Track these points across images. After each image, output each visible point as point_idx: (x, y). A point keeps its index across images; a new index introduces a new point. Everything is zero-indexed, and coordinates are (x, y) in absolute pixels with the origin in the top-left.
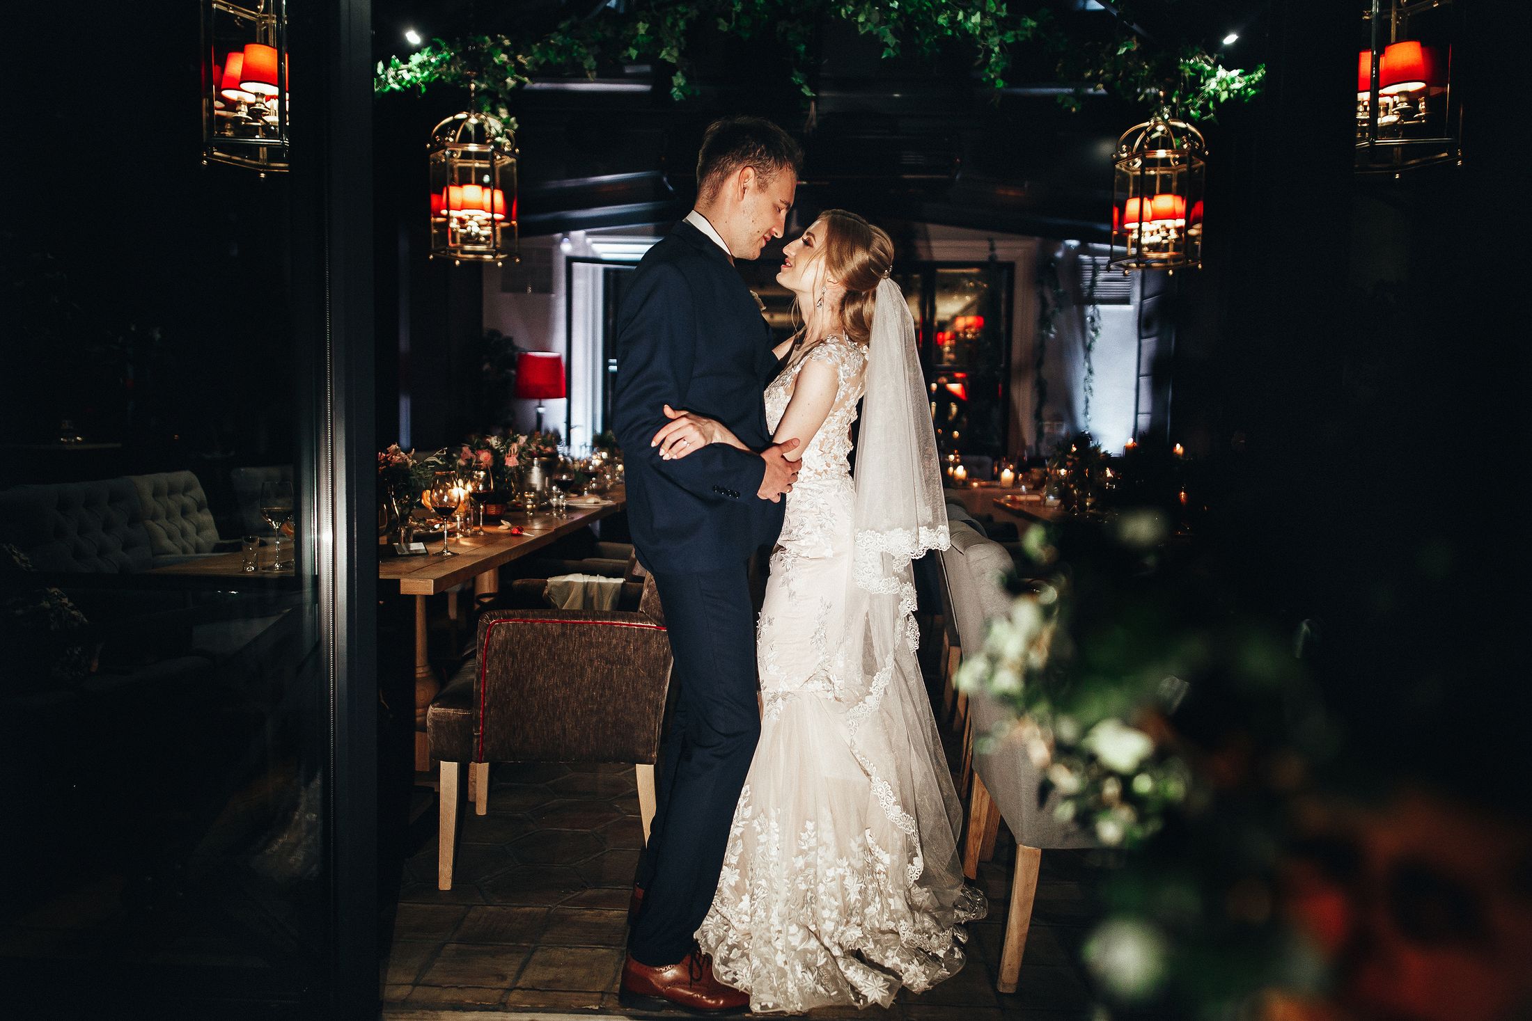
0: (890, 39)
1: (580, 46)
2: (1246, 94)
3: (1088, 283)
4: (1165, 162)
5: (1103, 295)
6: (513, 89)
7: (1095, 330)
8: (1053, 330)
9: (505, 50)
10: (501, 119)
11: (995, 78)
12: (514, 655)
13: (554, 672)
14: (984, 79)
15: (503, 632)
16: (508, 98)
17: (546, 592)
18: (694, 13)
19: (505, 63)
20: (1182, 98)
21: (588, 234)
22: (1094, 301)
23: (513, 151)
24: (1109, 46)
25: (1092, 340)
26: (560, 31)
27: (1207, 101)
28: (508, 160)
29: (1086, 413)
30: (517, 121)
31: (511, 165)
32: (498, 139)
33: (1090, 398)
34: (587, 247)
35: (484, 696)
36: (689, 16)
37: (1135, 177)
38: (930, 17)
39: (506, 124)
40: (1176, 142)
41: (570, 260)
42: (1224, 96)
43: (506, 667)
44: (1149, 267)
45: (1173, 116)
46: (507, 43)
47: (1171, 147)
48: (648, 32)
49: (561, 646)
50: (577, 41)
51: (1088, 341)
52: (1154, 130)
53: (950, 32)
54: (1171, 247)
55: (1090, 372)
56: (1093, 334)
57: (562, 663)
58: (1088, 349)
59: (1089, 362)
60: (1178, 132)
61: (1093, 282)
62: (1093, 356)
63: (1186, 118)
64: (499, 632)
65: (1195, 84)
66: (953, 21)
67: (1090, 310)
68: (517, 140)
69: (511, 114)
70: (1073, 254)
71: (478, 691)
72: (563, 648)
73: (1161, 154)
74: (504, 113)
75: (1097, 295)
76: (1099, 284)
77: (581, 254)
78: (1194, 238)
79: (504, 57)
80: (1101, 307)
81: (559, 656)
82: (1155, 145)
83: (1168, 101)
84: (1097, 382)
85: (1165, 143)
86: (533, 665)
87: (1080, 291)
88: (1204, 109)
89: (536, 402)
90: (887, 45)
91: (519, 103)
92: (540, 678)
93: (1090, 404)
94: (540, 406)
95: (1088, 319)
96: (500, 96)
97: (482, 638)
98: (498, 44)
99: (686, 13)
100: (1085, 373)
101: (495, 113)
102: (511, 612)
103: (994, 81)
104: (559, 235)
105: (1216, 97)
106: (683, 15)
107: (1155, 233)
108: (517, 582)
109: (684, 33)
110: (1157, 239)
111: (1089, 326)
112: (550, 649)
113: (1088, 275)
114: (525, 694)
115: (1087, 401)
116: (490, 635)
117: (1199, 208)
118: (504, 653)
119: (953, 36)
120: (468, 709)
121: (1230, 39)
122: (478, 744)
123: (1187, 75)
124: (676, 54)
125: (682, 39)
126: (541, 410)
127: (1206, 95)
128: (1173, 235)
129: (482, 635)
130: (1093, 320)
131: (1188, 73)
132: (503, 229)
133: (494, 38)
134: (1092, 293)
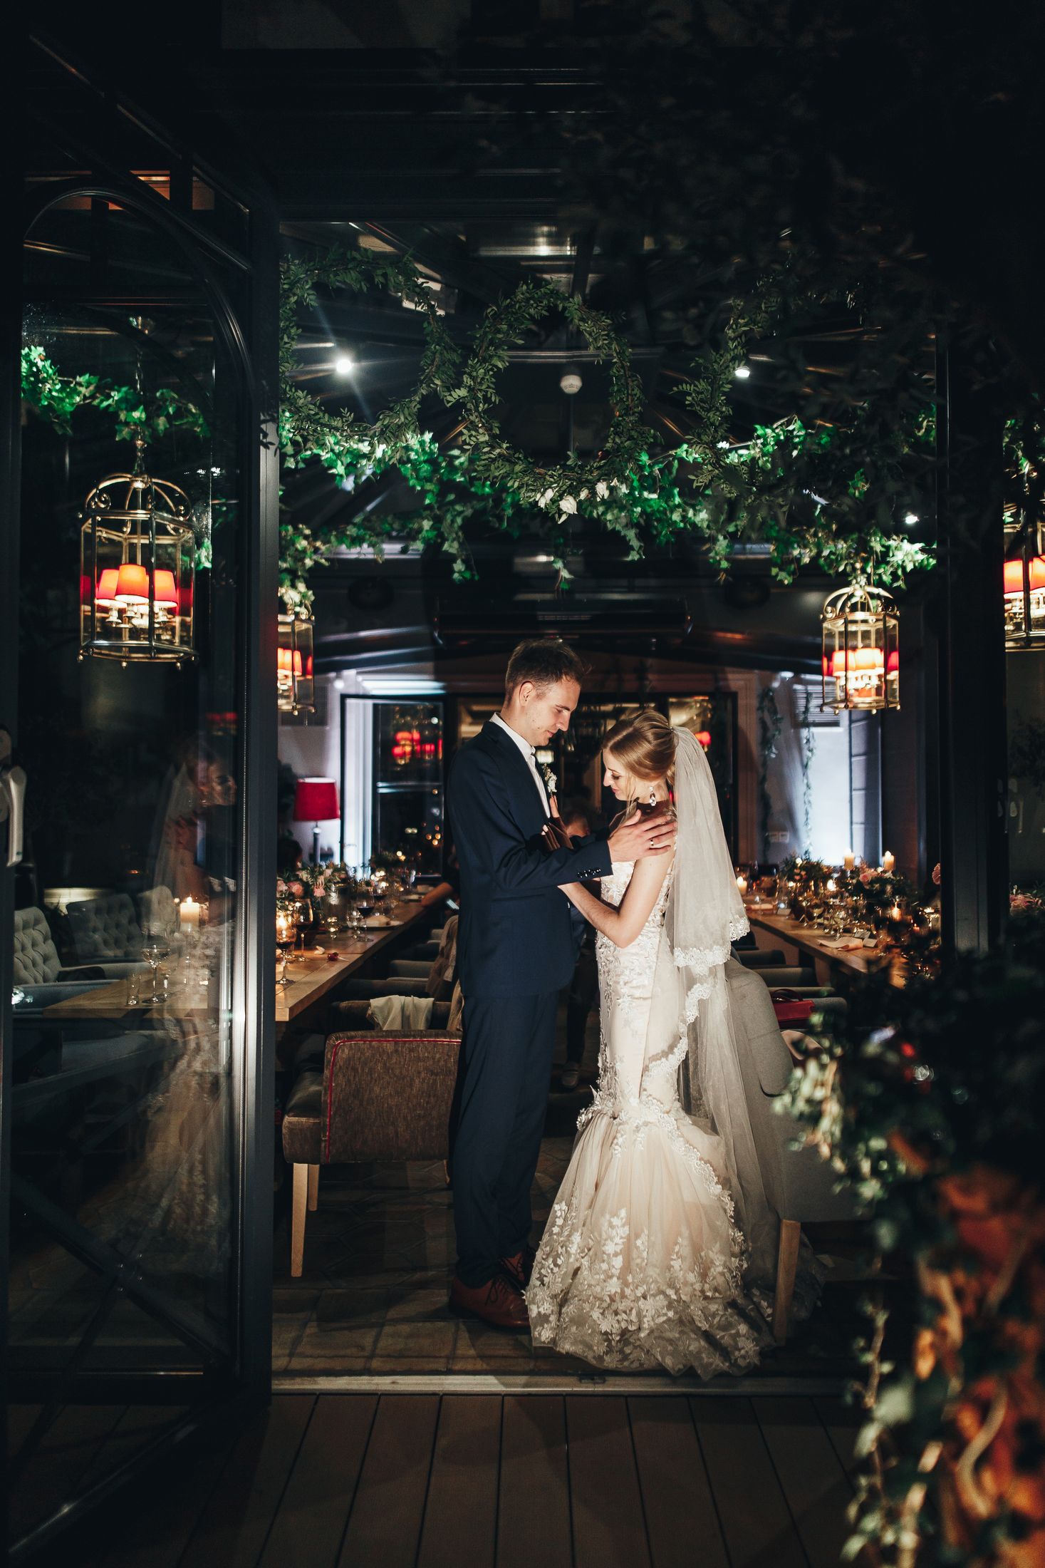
0: (635, 543)
1: (370, 536)
2: (928, 564)
3: (803, 709)
4: (865, 621)
5: (818, 720)
6: (310, 569)
7: (811, 750)
8: (774, 750)
9: (306, 537)
10: (300, 592)
11: (720, 559)
12: (355, 1070)
13: (388, 1083)
14: (711, 560)
15: (346, 1051)
16: (306, 575)
17: (370, 1012)
18: (469, 512)
19: (305, 548)
20: (876, 567)
21: (358, 673)
22: (807, 725)
23: (309, 619)
24: (812, 530)
25: (809, 759)
26: (355, 525)
27: (897, 569)
28: (304, 626)
29: (806, 824)
30: (314, 594)
31: (307, 630)
32: (297, 609)
33: (809, 809)
34: (357, 684)
35: (331, 1105)
36: (466, 514)
37: (840, 633)
38: (666, 514)
39: (304, 596)
40: (873, 603)
41: (344, 697)
42: (910, 567)
43: (349, 1080)
44: (855, 707)
45: (869, 583)
46: (307, 532)
47: (869, 610)
48: (432, 528)
49: (394, 1061)
50: (369, 532)
51: (805, 760)
52: (852, 596)
53: (682, 525)
54: (873, 691)
55: (808, 786)
56: (809, 754)
57: (395, 1075)
58: (805, 767)
59: (807, 778)
60: (872, 596)
61: (807, 708)
62: (810, 772)
63: (880, 584)
64: (343, 1050)
65: (883, 558)
66: (684, 518)
67: (805, 733)
68: (315, 608)
69: (308, 588)
70: (787, 685)
71: (325, 1101)
72: (396, 1063)
73: (859, 615)
74: (302, 587)
75: (811, 719)
76: (812, 710)
77: (352, 691)
78: (892, 682)
79: (304, 543)
80: (813, 730)
81: (392, 1069)
82: (854, 608)
83: (863, 571)
84: (814, 796)
85: (864, 607)
86: (372, 1078)
87: (794, 716)
88: (895, 576)
89: (312, 824)
90: (632, 548)
91: (315, 578)
92: (377, 1089)
93: (809, 816)
94: (317, 826)
95: (805, 741)
96: (300, 574)
97: (329, 1056)
98: (298, 532)
99: (462, 512)
100: (804, 788)
101: (294, 586)
102: (353, 1033)
103: (719, 562)
104: (333, 675)
105: (904, 568)
106: (459, 513)
107: (860, 679)
108: (344, 1004)
109: (461, 528)
110: (860, 685)
111: (805, 747)
112: (385, 1064)
113: (802, 702)
114: (365, 1103)
115: (807, 813)
116: (336, 1054)
117: (895, 658)
118: (347, 1068)
119: (685, 528)
120: (314, 1117)
121: (911, 519)
122: (325, 1147)
123: (878, 551)
124: (456, 545)
125: (460, 534)
126: (317, 831)
127: (896, 565)
128: (875, 682)
129: (329, 1053)
130: (808, 741)
131: (878, 548)
132: (298, 681)
133: (296, 528)
134: (806, 718)
